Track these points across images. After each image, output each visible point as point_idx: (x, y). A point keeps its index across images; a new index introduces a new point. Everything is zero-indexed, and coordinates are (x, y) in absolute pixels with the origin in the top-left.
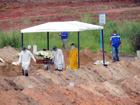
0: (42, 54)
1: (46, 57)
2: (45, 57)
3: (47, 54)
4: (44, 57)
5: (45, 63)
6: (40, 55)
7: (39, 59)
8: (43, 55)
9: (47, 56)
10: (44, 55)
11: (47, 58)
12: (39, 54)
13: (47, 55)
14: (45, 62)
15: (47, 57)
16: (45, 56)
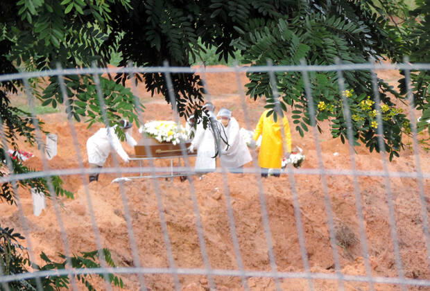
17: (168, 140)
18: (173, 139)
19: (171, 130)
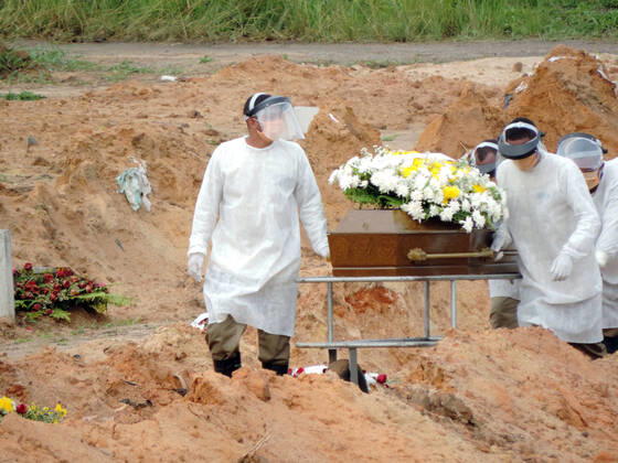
0: (384, 182)
1: (426, 205)
2: (414, 209)
3: (439, 181)
4: (404, 207)
5: (413, 263)
6: (372, 190)
7: (359, 230)
8: (393, 194)
9: (439, 200)
10: (402, 191)
11: (435, 221)
12: (355, 181)
13: (429, 195)
14: (416, 253)
15: (433, 211)
16: (416, 196)
17: (447, 215)
18: (461, 214)
19: (451, 183)
